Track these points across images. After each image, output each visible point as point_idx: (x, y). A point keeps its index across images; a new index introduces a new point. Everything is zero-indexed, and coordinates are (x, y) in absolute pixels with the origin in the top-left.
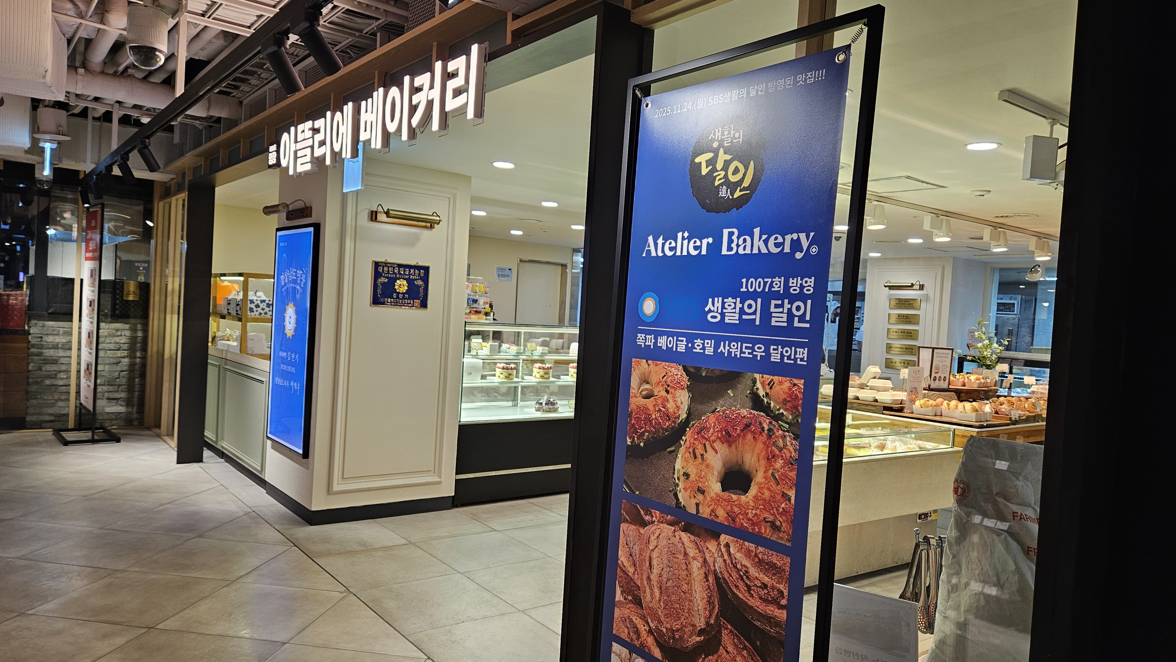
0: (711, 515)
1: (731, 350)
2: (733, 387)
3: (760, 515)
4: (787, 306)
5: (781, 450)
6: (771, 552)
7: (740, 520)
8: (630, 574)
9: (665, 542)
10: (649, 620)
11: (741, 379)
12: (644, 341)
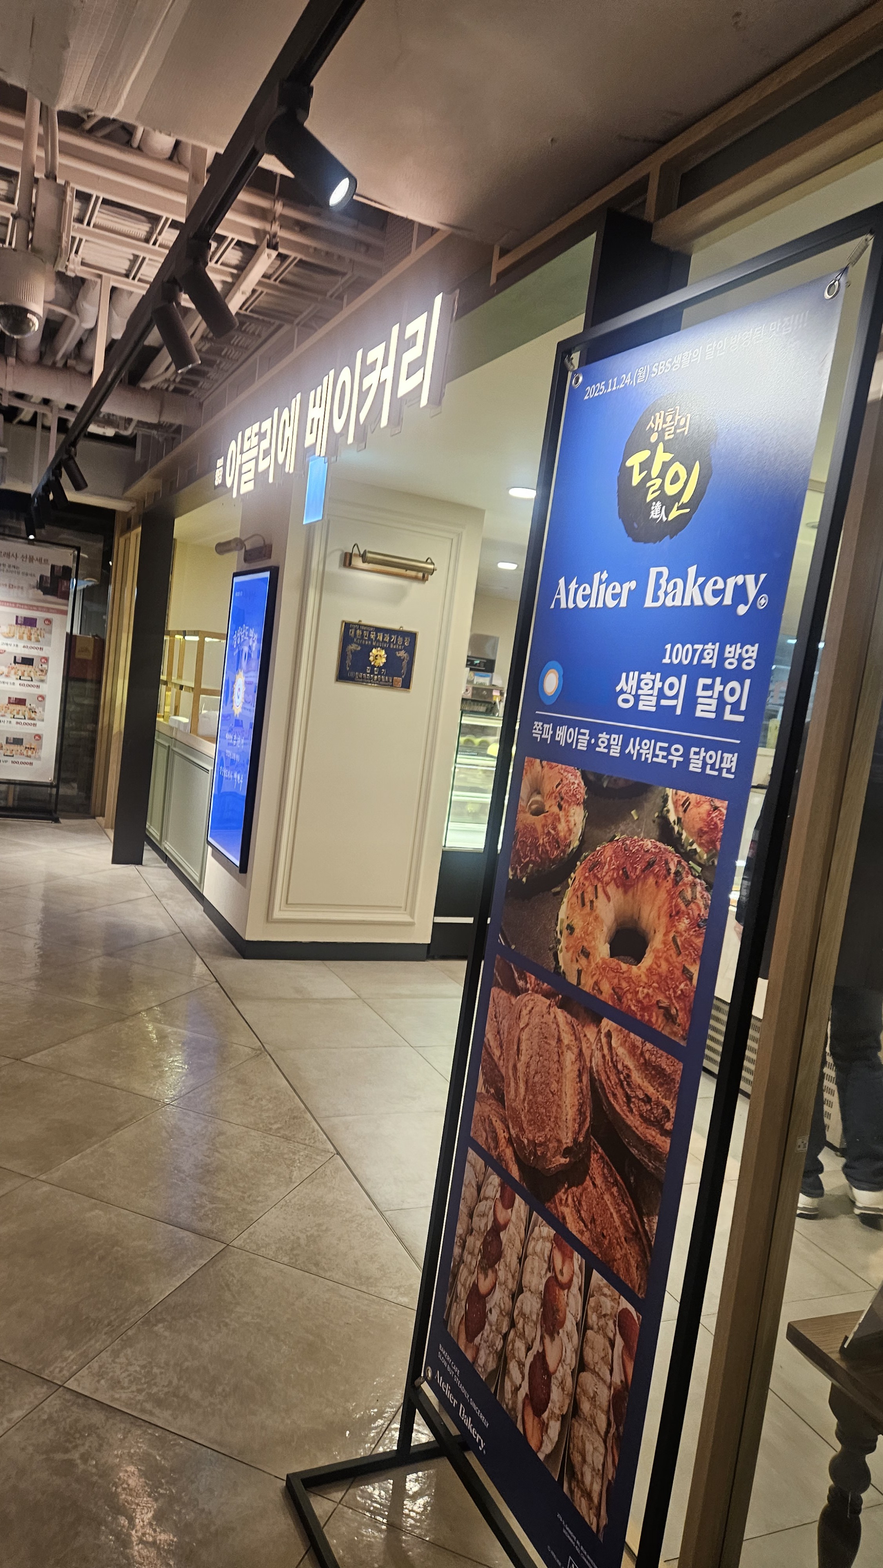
0: (593, 989)
1: (641, 751)
2: (638, 807)
3: (652, 997)
4: (718, 687)
5: (688, 903)
6: (660, 1052)
7: (628, 1000)
8: (496, 1059)
9: (537, 1020)
10: (511, 1126)
11: (650, 794)
12: (541, 732)
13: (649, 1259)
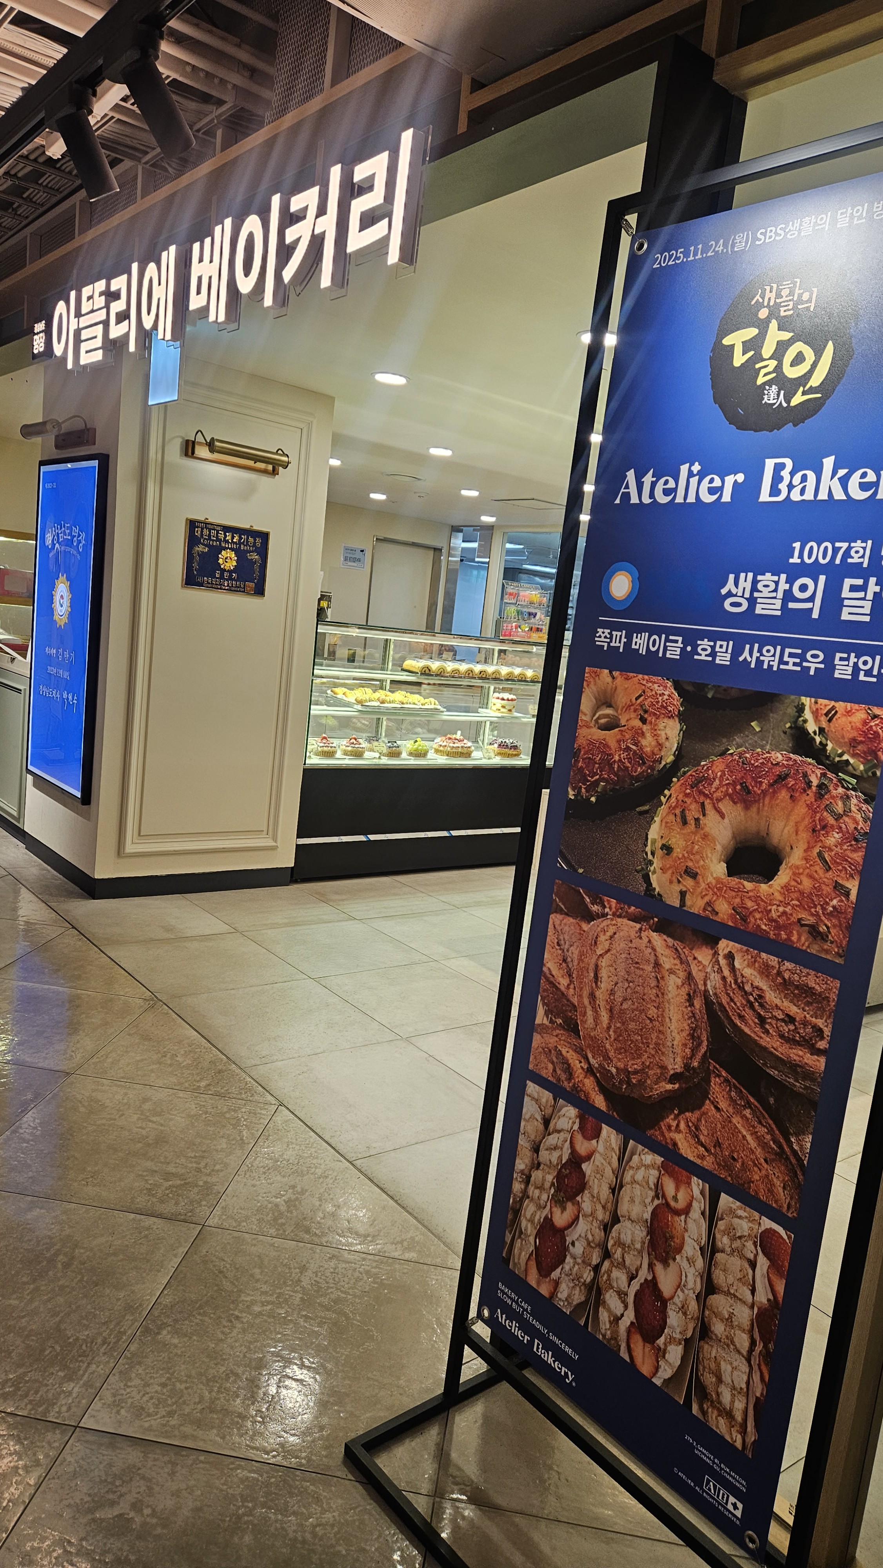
0: (705, 909)
1: (762, 658)
2: (761, 718)
3: (791, 915)
4: (873, 588)
5: (838, 817)
6: (805, 971)
7: (756, 920)
8: (562, 988)
9: (622, 945)
10: (590, 1055)
11: (777, 704)
12: (608, 640)
13: (801, 1177)
